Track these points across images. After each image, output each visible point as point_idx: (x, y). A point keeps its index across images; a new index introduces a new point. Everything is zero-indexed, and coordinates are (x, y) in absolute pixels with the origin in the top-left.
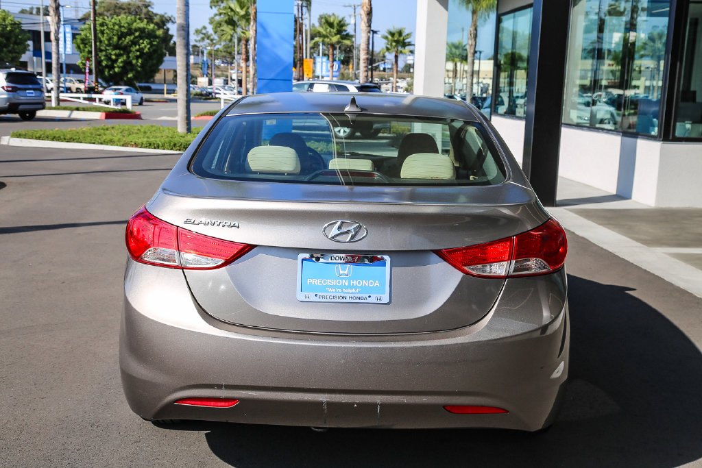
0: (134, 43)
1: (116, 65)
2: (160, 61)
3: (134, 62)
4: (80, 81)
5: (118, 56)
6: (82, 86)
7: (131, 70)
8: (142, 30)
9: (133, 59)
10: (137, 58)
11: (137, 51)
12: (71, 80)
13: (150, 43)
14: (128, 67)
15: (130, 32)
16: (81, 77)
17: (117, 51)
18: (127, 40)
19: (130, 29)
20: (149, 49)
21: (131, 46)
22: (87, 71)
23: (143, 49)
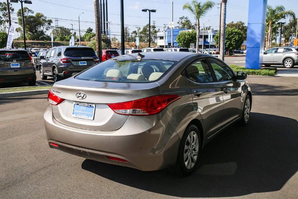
0: (233, 37)
1: (226, 45)
2: (242, 42)
3: (233, 43)
4: (215, 51)
5: (227, 41)
6: (215, 52)
7: (232, 46)
8: (236, 32)
9: (233, 42)
10: (234, 42)
11: (234, 40)
12: (212, 50)
13: (239, 37)
14: (231, 45)
15: (232, 33)
16: (215, 49)
17: (227, 40)
18: (231, 36)
19: (232, 32)
20: (238, 38)
21: (232, 38)
22: (217, 47)
23: (236, 39)
